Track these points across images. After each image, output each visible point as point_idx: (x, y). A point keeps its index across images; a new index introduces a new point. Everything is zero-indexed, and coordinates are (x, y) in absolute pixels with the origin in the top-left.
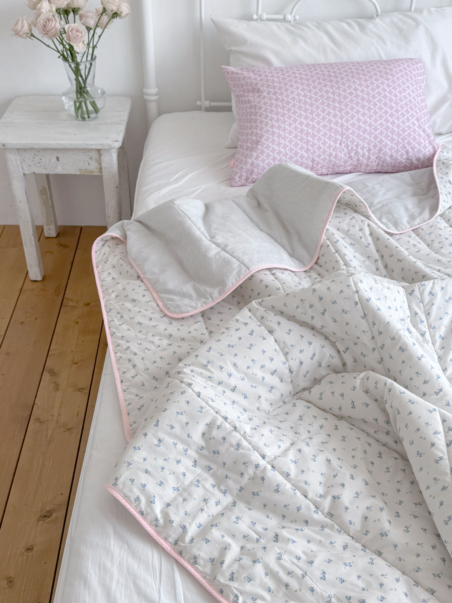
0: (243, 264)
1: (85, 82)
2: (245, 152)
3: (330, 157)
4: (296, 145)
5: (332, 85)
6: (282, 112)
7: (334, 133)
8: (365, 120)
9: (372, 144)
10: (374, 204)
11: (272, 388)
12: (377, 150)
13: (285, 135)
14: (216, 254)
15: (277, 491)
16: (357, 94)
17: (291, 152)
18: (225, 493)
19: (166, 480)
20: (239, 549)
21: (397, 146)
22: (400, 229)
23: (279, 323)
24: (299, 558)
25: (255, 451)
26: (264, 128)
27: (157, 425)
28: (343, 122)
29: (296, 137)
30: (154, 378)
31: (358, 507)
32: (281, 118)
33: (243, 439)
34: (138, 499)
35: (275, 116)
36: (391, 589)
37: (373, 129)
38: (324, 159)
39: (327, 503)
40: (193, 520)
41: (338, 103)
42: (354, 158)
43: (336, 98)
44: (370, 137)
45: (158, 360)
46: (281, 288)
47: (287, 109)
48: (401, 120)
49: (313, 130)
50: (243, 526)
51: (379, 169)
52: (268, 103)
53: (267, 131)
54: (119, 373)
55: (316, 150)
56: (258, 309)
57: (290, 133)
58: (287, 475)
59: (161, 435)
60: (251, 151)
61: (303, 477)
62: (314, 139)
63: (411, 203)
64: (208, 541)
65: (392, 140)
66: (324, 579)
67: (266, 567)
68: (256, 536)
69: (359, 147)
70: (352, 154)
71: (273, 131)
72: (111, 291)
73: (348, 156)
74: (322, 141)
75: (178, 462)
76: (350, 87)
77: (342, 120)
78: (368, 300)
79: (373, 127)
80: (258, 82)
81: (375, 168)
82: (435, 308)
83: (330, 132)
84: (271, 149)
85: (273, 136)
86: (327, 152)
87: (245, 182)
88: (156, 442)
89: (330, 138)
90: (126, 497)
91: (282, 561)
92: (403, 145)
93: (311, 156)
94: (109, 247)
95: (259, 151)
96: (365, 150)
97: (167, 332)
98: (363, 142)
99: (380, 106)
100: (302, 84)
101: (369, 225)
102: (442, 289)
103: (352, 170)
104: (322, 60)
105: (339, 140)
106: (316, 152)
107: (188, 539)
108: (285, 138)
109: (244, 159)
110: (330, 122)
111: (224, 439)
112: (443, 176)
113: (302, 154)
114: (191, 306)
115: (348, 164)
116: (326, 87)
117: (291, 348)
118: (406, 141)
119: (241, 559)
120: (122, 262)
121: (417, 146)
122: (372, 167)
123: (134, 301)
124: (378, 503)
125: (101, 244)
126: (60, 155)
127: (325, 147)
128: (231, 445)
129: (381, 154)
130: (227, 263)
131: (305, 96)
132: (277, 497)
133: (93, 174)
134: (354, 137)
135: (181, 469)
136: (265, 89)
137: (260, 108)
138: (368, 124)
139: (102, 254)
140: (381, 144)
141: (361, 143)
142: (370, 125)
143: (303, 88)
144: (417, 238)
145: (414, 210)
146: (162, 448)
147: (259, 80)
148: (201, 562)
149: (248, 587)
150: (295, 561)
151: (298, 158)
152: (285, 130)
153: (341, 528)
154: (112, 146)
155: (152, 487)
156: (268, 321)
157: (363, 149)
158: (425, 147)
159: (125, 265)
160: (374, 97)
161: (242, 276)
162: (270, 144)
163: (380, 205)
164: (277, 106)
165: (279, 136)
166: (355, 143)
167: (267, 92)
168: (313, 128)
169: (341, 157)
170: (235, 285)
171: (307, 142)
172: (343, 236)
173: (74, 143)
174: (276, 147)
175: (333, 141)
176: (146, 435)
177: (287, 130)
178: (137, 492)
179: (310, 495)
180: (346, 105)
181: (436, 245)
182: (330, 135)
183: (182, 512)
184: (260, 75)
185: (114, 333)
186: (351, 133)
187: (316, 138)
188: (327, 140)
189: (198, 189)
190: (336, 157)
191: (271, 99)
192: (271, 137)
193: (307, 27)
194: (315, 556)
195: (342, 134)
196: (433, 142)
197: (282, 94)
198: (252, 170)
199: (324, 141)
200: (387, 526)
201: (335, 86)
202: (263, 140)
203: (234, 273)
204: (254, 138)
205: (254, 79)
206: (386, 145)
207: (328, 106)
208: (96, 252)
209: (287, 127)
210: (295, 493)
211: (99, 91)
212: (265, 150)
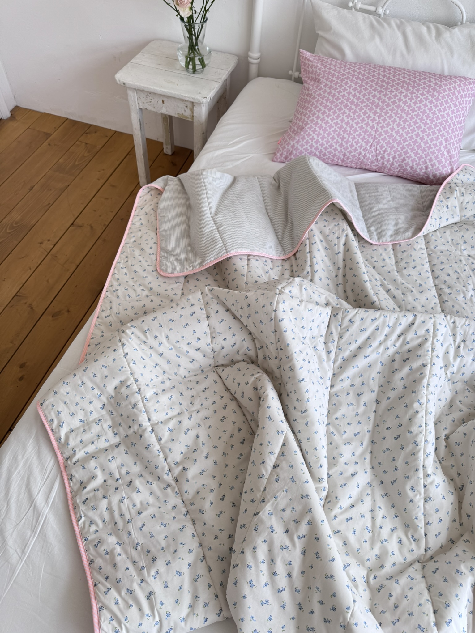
0: (225, 246)
1: (197, 39)
2: (291, 133)
3: (359, 155)
4: (333, 138)
5: (381, 91)
6: (330, 106)
7: (368, 135)
8: (398, 130)
9: (398, 153)
10: (373, 210)
11: (193, 360)
12: (401, 159)
13: (326, 128)
14: (210, 231)
15: (147, 449)
16: (399, 105)
17: (327, 144)
18: (116, 434)
19: (77, 413)
20: (102, 481)
21: (419, 160)
22: (381, 241)
23: (217, 312)
24: (134, 506)
25: (145, 414)
26: (311, 117)
27: (85, 371)
28: (379, 127)
29: (335, 131)
30: (121, 322)
31: (196, 482)
32: (327, 111)
33: (141, 401)
34: (52, 420)
35: (323, 109)
36: (180, 558)
37: (403, 140)
38: (354, 156)
39: (177, 471)
40: (83, 448)
41: (380, 109)
42: (380, 161)
43: (380, 103)
44: (398, 146)
45: (130, 308)
46: (245, 276)
47: (335, 104)
48: (430, 137)
49: (351, 129)
50: (113, 466)
51: (400, 175)
52: (321, 95)
53: (312, 121)
54: (100, 310)
55: (349, 147)
56: (207, 295)
57: (331, 127)
58: (159, 440)
59: (85, 379)
60: (295, 134)
61: (170, 445)
62: (349, 137)
63: (403, 219)
64: (84, 468)
65: (416, 154)
66: (141, 530)
67: (110, 503)
68: (118, 477)
69: (386, 153)
70: (379, 158)
71: (317, 122)
72: (132, 235)
73: (375, 158)
74: (356, 140)
75: (91, 402)
76: (395, 96)
77: (378, 125)
78: (280, 321)
79: (403, 138)
80: (322, 73)
81: (397, 173)
82: (348, 333)
83: (365, 134)
84: (311, 137)
85: (316, 126)
86: (357, 150)
87: (284, 160)
88: (80, 383)
89: (363, 139)
90: (45, 416)
91: (122, 504)
92: (425, 160)
93: (343, 150)
94: (151, 195)
95: (301, 137)
96: (391, 156)
97: (150, 286)
98: (391, 149)
99: (416, 120)
100: (356, 84)
101: (346, 236)
102: (362, 319)
103: (377, 170)
104: (389, 61)
105: (370, 142)
106: (348, 148)
107: (74, 460)
108: (325, 130)
109: (288, 140)
110: (367, 124)
111: (127, 397)
112: (444, 200)
113: (336, 148)
114: (175, 270)
115: (373, 164)
116: (375, 91)
117: (217, 334)
118: (429, 158)
119: (98, 490)
120: (152, 212)
121: (437, 164)
122: (394, 172)
123: (142, 250)
124: (213, 484)
125: (147, 191)
126: (165, 99)
127: (357, 146)
128: (130, 403)
129: (403, 164)
130: (214, 241)
131: (354, 96)
132: (145, 452)
133: (187, 119)
134: (384, 143)
135: (91, 408)
136: (324, 81)
137: (314, 98)
138: (400, 134)
139: (144, 200)
140: (405, 155)
141: (389, 150)
142: (401, 136)
143: (356, 88)
144: (392, 252)
145: (403, 225)
146: (82, 389)
147: (322, 71)
148: (74, 480)
149: (91, 514)
150: (131, 507)
151: (332, 149)
152: (327, 123)
153: (180, 491)
154: (201, 101)
155: (64, 416)
156: (209, 307)
157: (389, 155)
158: (444, 167)
159: (153, 215)
160: (413, 111)
161: (220, 256)
162: (311, 133)
163: (377, 213)
164: (328, 100)
165: (321, 127)
166: (384, 149)
167: (324, 84)
168: (351, 127)
169: (369, 157)
170: (212, 263)
171: (343, 138)
172: (322, 239)
173: (174, 92)
174: (315, 137)
175: (365, 142)
176: (75, 375)
177: (329, 123)
178: (53, 415)
179: (168, 460)
180: (386, 113)
181: (403, 264)
182: (364, 136)
183: (79, 439)
184: (325, 67)
185: (115, 273)
186: (382, 139)
187: (351, 136)
188: (360, 140)
189: (245, 157)
190: (365, 156)
191: (325, 91)
192: (313, 126)
193: (389, 24)
194: (146, 509)
195: (375, 138)
196: (453, 164)
197: (335, 89)
198: (292, 151)
199: (358, 140)
200: (207, 506)
201: (383, 92)
202: (307, 127)
203: (215, 252)
204: (301, 124)
205: (319, 69)
206: (410, 157)
207: (371, 109)
208: (140, 197)
209: (330, 121)
210: (158, 455)
211: (208, 49)
212: (306, 137)
